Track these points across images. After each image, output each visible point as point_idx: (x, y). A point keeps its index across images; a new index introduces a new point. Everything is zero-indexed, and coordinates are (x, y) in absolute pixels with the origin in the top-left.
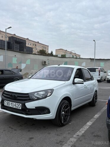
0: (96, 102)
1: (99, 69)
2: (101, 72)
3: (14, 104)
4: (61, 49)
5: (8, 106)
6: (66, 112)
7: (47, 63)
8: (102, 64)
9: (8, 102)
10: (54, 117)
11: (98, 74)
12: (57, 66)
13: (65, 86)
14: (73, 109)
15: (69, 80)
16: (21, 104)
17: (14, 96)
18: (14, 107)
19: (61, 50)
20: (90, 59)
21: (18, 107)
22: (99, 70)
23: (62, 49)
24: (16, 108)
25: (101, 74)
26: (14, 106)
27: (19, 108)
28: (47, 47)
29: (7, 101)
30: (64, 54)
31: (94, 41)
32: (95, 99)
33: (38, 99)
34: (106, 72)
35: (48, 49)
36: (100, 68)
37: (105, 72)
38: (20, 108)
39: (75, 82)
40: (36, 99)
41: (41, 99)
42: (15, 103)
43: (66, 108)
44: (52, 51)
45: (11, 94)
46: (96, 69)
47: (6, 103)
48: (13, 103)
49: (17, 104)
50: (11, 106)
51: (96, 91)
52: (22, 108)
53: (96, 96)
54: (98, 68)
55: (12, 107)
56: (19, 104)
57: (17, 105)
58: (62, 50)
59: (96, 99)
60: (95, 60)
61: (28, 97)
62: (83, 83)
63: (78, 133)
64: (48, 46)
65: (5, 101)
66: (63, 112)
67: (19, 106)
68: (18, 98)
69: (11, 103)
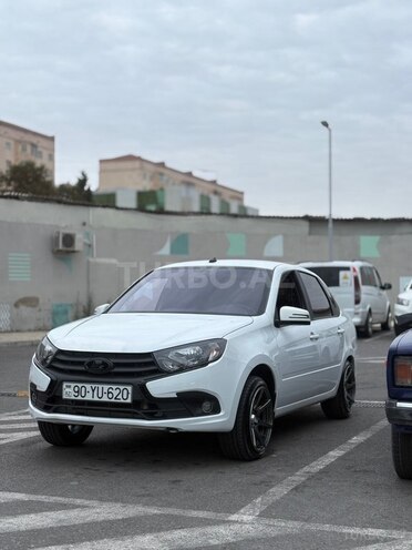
0: (352, 402)
1: (354, 270)
2: (364, 289)
3: (106, 390)
4: (130, 158)
5: (80, 398)
6: (260, 416)
7: (78, 246)
8: (369, 243)
9: (80, 385)
10: (231, 426)
11: (352, 297)
12: (205, 263)
13: (252, 332)
14: (279, 410)
15: (261, 311)
16: (130, 388)
17: (104, 363)
18: (105, 399)
19: (129, 165)
20: (307, 218)
21: (120, 397)
22: (356, 279)
23: (139, 159)
24: (113, 400)
25: (363, 297)
26: (105, 396)
27: (122, 401)
28: (43, 143)
29: (73, 385)
30: (147, 185)
31: (325, 124)
32: (348, 390)
33: (182, 369)
34: (390, 287)
35: (51, 157)
36: (357, 265)
37: (383, 288)
38: (129, 401)
39: (283, 317)
40: (176, 368)
41: (192, 368)
42: (106, 387)
43: (261, 404)
44: (83, 174)
45: (87, 360)
46: (342, 274)
47: (71, 390)
48: (100, 387)
49: (115, 387)
50: (90, 399)
51: (350, 359)
52: (133, 401)
53: (352, 379)
54: (347, 269)
55: (96, 399)
56: (122, 388)
57: (115, 393)
58: (137, 164)
59: (352, 390)
60: (330, 225)
61: (153, 363)
62: (308, 323)
63: (306, 469)
64: (52, 139)
65: (65, 385)
66: (253, 416)
67: (122, 393)
68: (116, 370)
69: (94, 386)
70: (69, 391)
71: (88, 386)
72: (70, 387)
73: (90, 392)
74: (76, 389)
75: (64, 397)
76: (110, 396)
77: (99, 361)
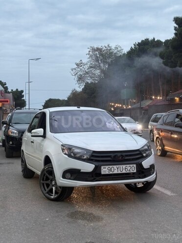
3: (124, 168)
5: (111, 173)
9: (111, 167)
16: (135, 166)
21: (131, 170)
24: (128, 172)
26: (124, 170)
27: (132, 172)
29: (107, 167)
38: (135, 171)
42: (124, 166)
47: (106, 169)
48: (121, 166)
49: (128, 166)
50: (117, 172)
52: (137, 171)
55: (119, 172)
56: (131, 166)
57: (129, 168)
65: (102, 167)
67: (131, 168)
68: (127, 158)
69: (118, 166)
70: (105, 170)
71: (115, 167)
72: (105, 168)
73: (116, 169)
74: (109, 169)
75: (102, 173)
76: (126, 170)
77: (119, 154)
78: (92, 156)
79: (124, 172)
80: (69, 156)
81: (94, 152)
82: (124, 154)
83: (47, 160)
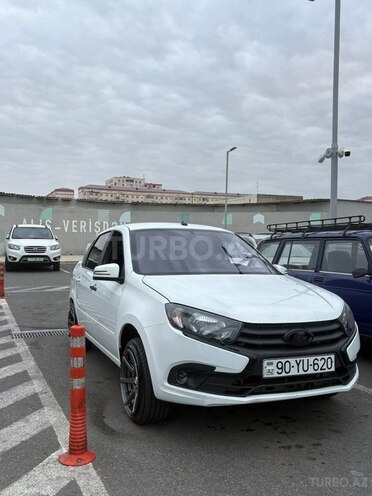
3: (311, 362)
5: (284, 374)
9: (283, 361)
16: (333, 357)
18: (308, 372)
21: (325, 367)
24: (319, 371)
26: (311, 368)
27: (327, 370)
29: (275, 362)
38: (333, 369)
42: (311, 359)
47: (274, 367)
48: (305, 359)
49: (319, 358)
50: (296, 373)
52: (337, 368)
55: (302, 372)
56: (326, 357)
57: (321, 363)
65: (265, 362)
67: (326, 363)
68: (316, 339)
69: (298, 360)
70: (271, 369)
71: (292, 361)
72: (272, 364)
73: (295, 367)
74: (280, 366)
75: (265, 376)
76: (316, 367)
77: (301, 332)
78: (242, 335)
79: (311, 371)
80: (187, 331)
81: (246, 325)
82: (311, 330)
83: (129, 333)
